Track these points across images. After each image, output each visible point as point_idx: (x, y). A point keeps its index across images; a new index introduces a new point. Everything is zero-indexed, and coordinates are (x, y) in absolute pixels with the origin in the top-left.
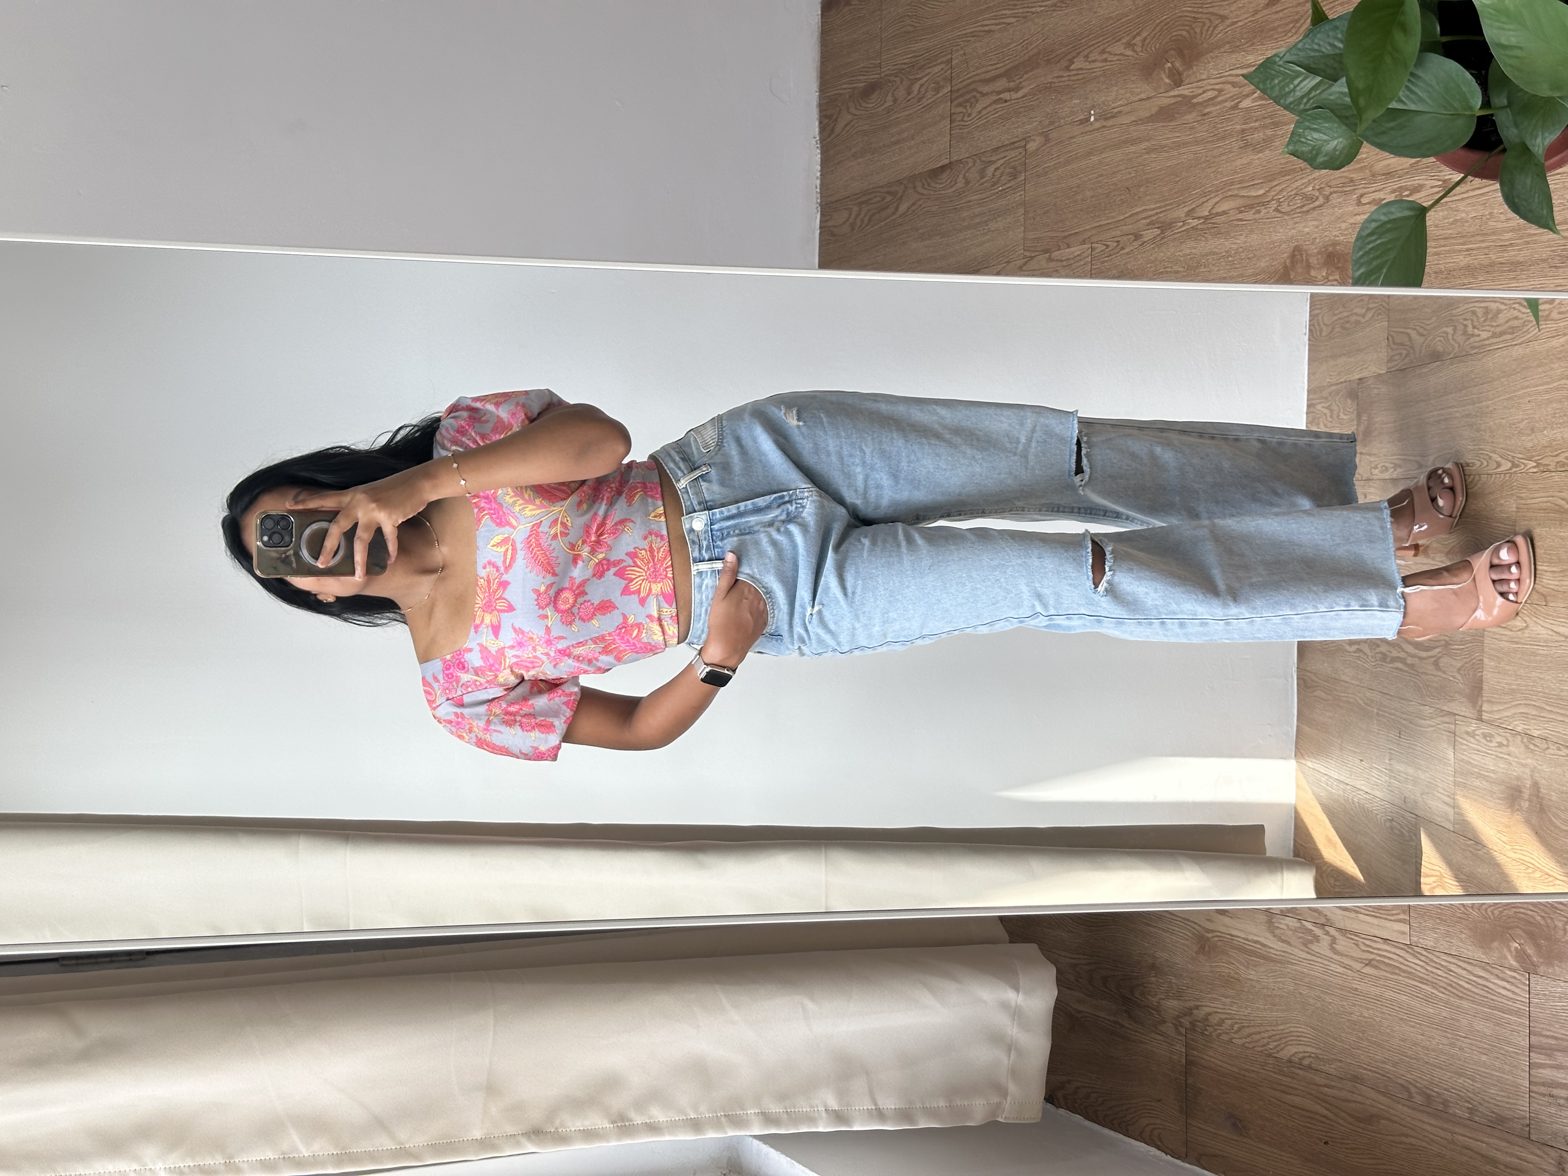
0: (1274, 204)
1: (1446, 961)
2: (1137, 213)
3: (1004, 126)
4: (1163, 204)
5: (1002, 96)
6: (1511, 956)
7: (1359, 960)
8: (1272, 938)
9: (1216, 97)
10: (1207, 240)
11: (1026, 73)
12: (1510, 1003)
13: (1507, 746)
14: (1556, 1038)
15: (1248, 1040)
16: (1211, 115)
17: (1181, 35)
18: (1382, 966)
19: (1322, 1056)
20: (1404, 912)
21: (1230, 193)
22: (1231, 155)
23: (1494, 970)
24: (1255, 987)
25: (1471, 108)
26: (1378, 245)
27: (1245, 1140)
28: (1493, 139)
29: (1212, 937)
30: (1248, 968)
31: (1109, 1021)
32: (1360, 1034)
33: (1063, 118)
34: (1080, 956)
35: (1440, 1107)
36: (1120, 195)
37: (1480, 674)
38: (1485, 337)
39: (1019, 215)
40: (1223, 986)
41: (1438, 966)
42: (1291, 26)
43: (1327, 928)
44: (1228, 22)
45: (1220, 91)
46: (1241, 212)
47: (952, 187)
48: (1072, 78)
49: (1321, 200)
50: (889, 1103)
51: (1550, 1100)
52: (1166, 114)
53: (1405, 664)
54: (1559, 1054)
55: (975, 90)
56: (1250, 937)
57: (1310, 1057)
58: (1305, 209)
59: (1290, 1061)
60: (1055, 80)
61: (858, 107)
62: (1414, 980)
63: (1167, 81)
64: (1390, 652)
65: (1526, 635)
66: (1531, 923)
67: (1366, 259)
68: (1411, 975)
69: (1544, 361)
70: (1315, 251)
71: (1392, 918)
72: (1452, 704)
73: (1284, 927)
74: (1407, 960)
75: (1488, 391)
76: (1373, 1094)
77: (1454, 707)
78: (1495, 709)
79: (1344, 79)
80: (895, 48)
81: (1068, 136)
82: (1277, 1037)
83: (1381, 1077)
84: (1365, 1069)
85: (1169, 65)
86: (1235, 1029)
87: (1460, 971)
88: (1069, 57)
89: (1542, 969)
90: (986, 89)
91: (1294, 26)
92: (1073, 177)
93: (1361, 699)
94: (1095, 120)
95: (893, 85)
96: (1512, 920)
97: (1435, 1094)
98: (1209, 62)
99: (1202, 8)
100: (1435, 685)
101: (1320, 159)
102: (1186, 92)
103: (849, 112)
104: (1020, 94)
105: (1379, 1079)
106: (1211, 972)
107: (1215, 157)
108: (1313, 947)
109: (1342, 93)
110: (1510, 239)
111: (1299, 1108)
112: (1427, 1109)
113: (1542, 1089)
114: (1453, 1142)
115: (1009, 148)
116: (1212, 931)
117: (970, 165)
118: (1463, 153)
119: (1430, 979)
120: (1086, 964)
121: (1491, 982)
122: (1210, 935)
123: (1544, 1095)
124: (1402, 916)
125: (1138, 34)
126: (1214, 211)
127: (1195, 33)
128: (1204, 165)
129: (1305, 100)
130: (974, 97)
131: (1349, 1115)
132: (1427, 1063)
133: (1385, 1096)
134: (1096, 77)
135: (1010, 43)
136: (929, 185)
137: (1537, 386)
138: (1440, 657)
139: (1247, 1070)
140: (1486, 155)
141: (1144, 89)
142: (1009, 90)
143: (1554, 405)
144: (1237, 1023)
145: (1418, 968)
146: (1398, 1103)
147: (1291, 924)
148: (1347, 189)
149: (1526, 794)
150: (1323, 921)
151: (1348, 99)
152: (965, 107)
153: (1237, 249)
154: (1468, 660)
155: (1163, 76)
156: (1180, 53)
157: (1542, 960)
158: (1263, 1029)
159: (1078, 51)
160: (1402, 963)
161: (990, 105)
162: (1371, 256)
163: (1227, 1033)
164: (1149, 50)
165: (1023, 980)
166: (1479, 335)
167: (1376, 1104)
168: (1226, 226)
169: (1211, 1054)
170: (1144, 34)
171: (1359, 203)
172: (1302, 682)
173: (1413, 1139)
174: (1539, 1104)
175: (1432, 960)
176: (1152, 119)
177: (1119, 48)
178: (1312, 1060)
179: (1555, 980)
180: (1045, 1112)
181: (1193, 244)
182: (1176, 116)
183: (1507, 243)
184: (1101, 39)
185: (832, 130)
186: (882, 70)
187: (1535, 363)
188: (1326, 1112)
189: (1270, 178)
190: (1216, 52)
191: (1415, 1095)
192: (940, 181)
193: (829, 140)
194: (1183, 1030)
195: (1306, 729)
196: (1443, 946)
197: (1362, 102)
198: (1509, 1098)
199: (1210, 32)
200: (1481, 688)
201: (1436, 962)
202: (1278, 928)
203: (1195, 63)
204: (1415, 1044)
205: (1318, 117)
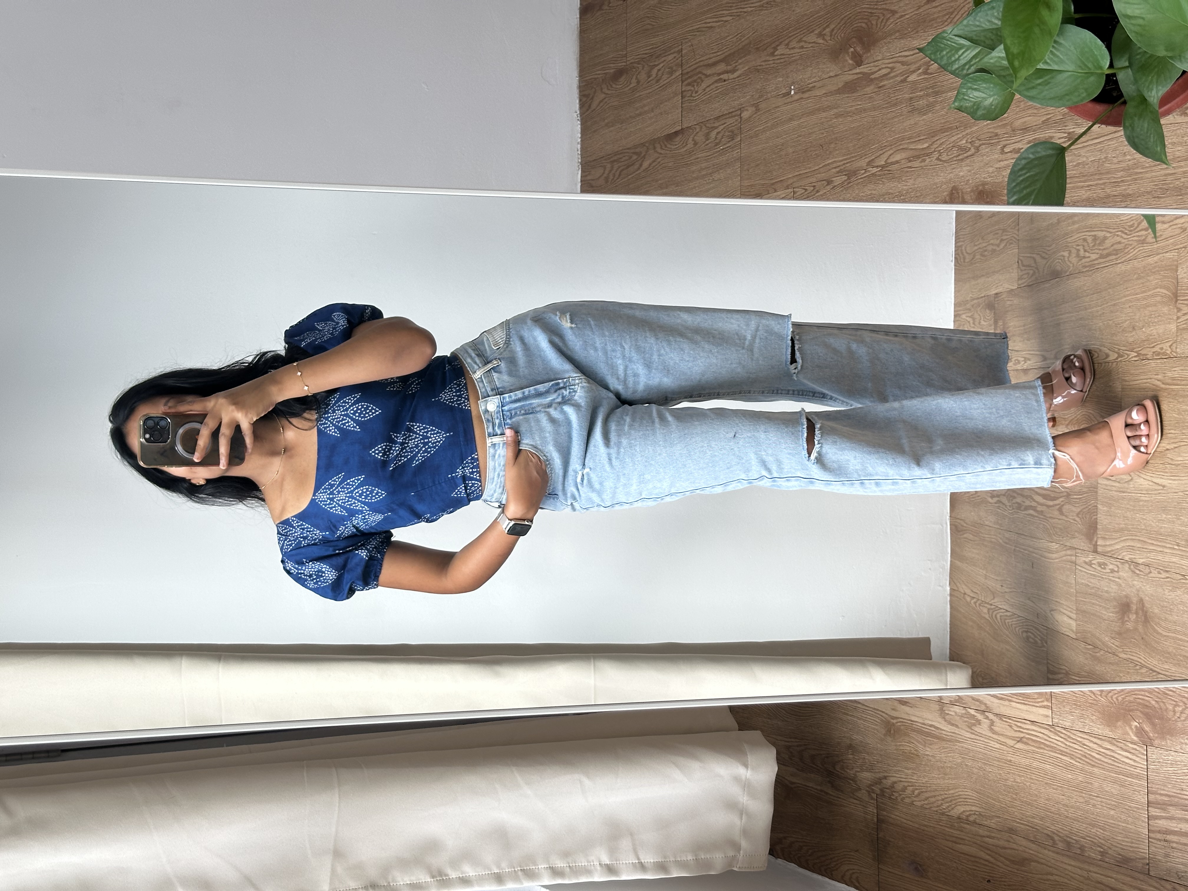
0: (936, 155)
1: (1081, 737)
2: (828, 164)
3: (724, 99)
4: (849, 156)
5: (722, 76)
6: (1132, 732)
7: (1012, 738)
8: (943, 722)
9: (889, 73)
10: (883, 183)
11: (740, 59)
12: (1132, 769)
13: (1118, 572)
14: (1169, 796)
15: (926, 802)
16: (885, 88)
17: (861, 27)
18: (1030, 742)
19: (983, 814)
20: (1047, 701)
21: (901, 147)
22: (901, 118)
23: (1119, 744)
24: (930, 761)
25: (1101, 68)
26: (1027, 177)
27: (925, 880)
28: (1115, 94)
29: (897, 723)
30: (925, 746)
31: (816, 789)
32: (1014, 796)
33: (770, 92)
34: (793, 740)
35: (1078, 852)
36: (815, 151)
37: (1095, 517)
38: (1094, 258)
39: (736, 167)
40: (906, 761)
41: (1075, 742)
42: (947, 17)
43: (987, 714)
44: (897, 16)
45: (892, 69)
46: (910, 161)
47: (684, 147)
48: (776, 62)
49: (973, 150)
50: (648, 858)
51: (1165, 844)
52: (850, 88)
53: (1035, 510)
54: (1171, 808)
55: (700, 73)
56: (927, 722)
57: (975, 814)
58: (960, 157)
59: (959, 818)
60: (763, 64)
61: (609, 88)
62: (1056, 753)
63: (851, 62)
64: (1024, 502)
65: (1132, 486)
66: (1147, 706)
67: (1018, 188)
68: (1053, 749)
69: (1142, 275)
70: (969, 190)
71: (1037, 705)
72: (1073, 540)
73: (953, 713)
74: (1050, 737)
75: (1098, 299)
76: (1024, 842)
77: (1074, 542)
78: (1108, 543)
79: (1002, 47)
80: (638, 42)
81: (774, 106)
82: (949, 800)
83: (1031, 829)
84: (1018, 823)
85: (852, 50)
86: (915, 794)
87: (1091, 745)
88: (773, 46)
89: (1156, 742)
90: (709, 72)
91: (949, 17)
92: (778, 138)
93: (1001, 539)
94: (795, 93)
95: (636, 71)
96: (1132, 704)
97: (1074, 841)
98: (883, 47)
99: (876, 5)
100: (1059, 526)
101: (980, 113)
102: (866, 70)
103: (602, 92)
104: (736, 74)
105: (1029, 830)
106: (896, 750)
107: (889, 119)
108: (977, 729)
109: (1000, 57)
110: (1122, 177)
111: (968, 855)
112: (1068, 853)
113: (1159, 836)
114: (1088, 879)
115: (727, 116)
116: (897, 718)
117: (697, 130)
118: (1091, 105)
119: (1068, 752)
120: (798, 746)
121: (1116, 753)
122: (894, 721)
123: (1160, 840)
124: (1045, 703)
125: (828, 26)
126: (889, 161)
127: (872, 24)
128: (880, 126)
129: (967, 67)
130: (700, 78)
131: (1006, 858)
132: (1067, 817)
133: (1035, 844)
134: (796, 60)
135: (728, 36)
136: (666, 147)
137: (1137, 294)
138: (1063, 505)
139: (925, 826)
140: (1111, 107)
141: (833, 69)
142: (727, 72)
143: (1150, 309)
144: (917, 789)
145: (1059, 743)
146: (1045, 849)
147: (958, 711)
148: (993, 141)
149: (1134, 607)
150: (983, 708)
151: (1005, 63)
152: (693, 86)
153: (908, 190)
154: (1085, 506)
155: (848, 58)
156: (860, 40)
157: (1156, 735)
158: (937, 793)
159: (780, 41)
160: (1046, 740)
161: (713, 83)
162: (1022, 186)
163: (909, 797)
164: (836, 38)
165: (751, 759)
166: (1089, 257)
167: (1027, 850)
168: (899, 172)
169: (897, 814)
170: (832, 26)
171: (1002, 152)
172: (954, 527)
173: (1057, 877)
174: (1156, 847)
175: (1069, 737)
176: (839, 91)
177: (812, 38)
178: (976, 816)
179: (1167, 750)
180: (769, 861)
181: (872, 186)
182: (858, 88)
183: (1119, 180)
184: (799, 31)
185: (590, 106)
186: (628, 59)
187: (1135, 276)
188: (988, 857)
189: (933, 134)
190: (888, 39)
191: (1057, 842)
192: (675, 143)
193: (587, 113)
194: (874, 796)
195: (958, 563)
196: (1079, 726)
197: (1016, 63)
198: (1132, 843)
199: (883, 24)
200: (1097, 527)
201: (1073, 739)
202: (948, 714)
203: (872, 48)
204: (1057, 803)
205: (978, 79)
